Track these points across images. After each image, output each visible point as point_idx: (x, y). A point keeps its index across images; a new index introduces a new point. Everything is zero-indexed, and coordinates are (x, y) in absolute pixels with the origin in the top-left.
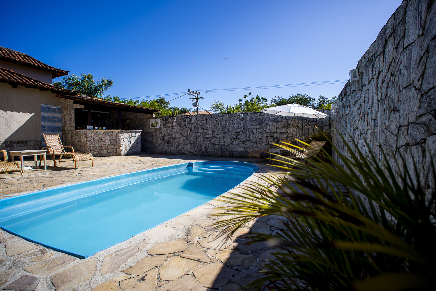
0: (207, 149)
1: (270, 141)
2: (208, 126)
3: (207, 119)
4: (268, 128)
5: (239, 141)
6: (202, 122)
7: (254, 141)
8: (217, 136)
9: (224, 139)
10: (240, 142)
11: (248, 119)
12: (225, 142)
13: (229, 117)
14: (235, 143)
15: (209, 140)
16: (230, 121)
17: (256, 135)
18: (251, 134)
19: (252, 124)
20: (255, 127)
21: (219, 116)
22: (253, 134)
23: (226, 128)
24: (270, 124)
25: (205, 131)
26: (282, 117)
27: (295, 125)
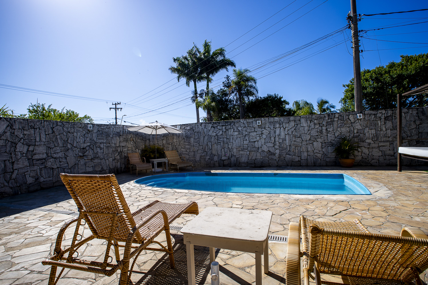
0: (38, 179)
1: (116, 156)
2: (38, 139)
3: (34, 128)
4: (113, 142)
5: (86, 159)
6: (25, 132)
7: (102, 157)
8: (55, 156)
9: (66, 159)
10: (87, 161)
11: (95, 131)
12: (68, 164)
13: (72, 127)
14: (82, 162)
15: (42, 164)
16: (73, 133)
17: (103, 151)
18: (98, 149)
19: (99, 137)
20: (102, 141)
21: (57, 125)
22: (101, 149)
23: (68, 143)
24: (115, 138)
25: (31, 148)
26: (123, 132)
27: (131, 139)
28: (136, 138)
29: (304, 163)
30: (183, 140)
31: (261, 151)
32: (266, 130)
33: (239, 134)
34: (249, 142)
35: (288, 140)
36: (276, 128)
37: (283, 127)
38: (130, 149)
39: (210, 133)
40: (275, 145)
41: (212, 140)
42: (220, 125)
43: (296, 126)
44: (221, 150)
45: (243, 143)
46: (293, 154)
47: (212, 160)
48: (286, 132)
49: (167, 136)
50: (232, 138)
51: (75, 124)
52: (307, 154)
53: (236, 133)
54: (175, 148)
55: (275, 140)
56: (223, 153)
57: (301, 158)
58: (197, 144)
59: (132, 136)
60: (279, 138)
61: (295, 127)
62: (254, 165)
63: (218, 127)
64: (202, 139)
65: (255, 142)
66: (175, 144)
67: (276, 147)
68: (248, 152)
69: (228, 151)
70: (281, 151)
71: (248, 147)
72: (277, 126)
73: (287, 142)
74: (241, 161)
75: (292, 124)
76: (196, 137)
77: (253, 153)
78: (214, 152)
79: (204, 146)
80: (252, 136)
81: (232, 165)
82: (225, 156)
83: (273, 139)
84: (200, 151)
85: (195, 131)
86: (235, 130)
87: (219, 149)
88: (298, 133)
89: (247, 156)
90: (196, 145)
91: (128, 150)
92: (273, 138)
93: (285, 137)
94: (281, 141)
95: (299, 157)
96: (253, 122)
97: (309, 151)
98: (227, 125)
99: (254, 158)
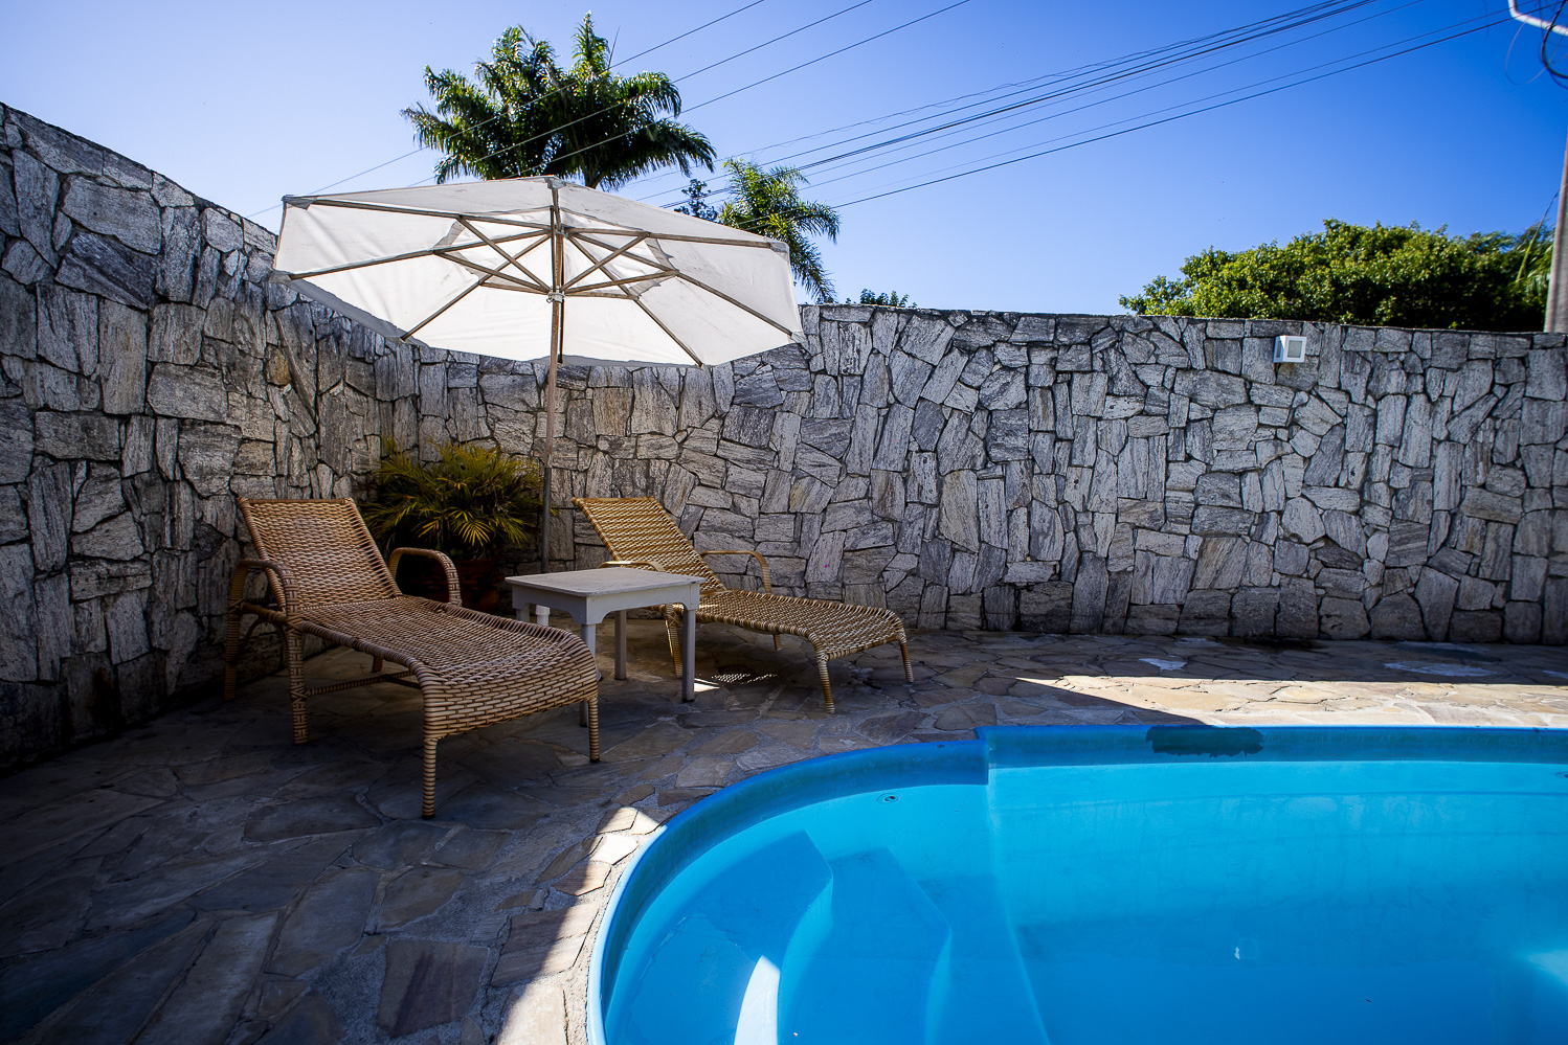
26: (196, 265)
27: (279, 367)
28: (324, 370)
29: (1524, 624)
30: (715, 424)
31: (1277, 538)
32: (1322, 400)
33: (1141, 413)
34: (1209, 472)
35: (1445, 480)
36: (1385, 395)
37: (1425, 391)
38: (259, 454)
39: (937, 391)
40: (1369, 503)
41: (949, 437)
42: (1017, 337)
43: (1499, 392)
44: (1010, 513)
45: (1167, 478)
46: (1462, 569)
47: (937, 580)
48: (1438, 428)
49: (581, 385)
50: (1091, 438)
52: (1548, 570)
53: (1126, 407)
54: (643, 483)
55: (1367, 473)
56: (1022, 535)
57: (1507, 596)
58: (826, 459)
59: (289, 338)
60: (1394, 461)
61: (1492, 403)
62: (1226, 625)
63: (1002, 352)
64: (868, 425)
65: (1242, 474)
66: (643, 452)
67: (1375, 515)
68: (1195, 542)
69: (1059, 527)
70: (1400, 542)
71: (1197, 505)
72: (1394, 380)
73: (1443, 493)
74: (1139, 599)
75: (1479, 378)
76: (824, 412)
77: (1225, 545)
78: (953, 528)
79: (880, 480)
80: (1231, 433)
81: (1077, 623)
82: (1033, 556)
83: (1356, 461)
84: (844, 517)
85: (816, 363)
86: (1123, 383)
87: (993, 509)
88: (1505, 442)
89: (1184, 565)
90: (815, 471)
91: (238, 469)
92: (1360, 457)
93: (1432, 456)
94: (1402, 480)
95: (1496, 583)
96: (1241, 340)
97: (1559, 553)
98: (1068, 347)
99: (1229, 580)
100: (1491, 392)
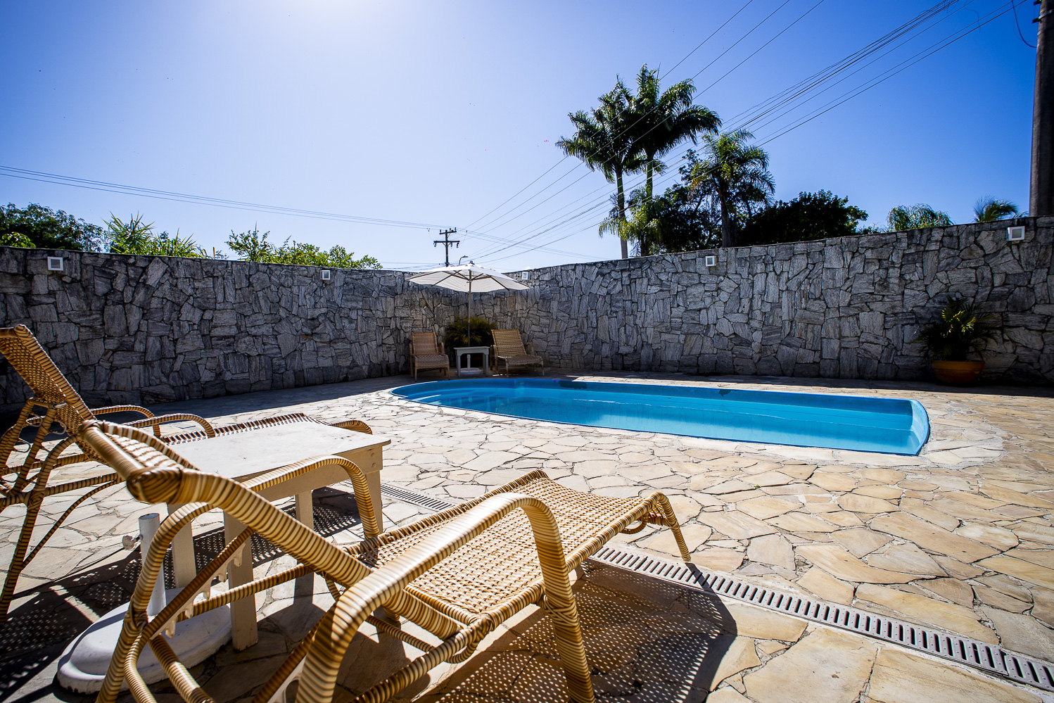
0: (220, 374)
1: (385, 337)
2: (220, 298)
3: (213, 277)
4: (379, 307)
5: (319, 340)
6: (197, 284)
7: (353, 338)
8: (254, 331)
9: (276, 338)
10: (321, 345)
11: (338, 284)
12: (280, 348)
13: (289, 274)
14: (310, 346)
15: (229, 345)
16: (290, 287)
17: (357, 325)
18: (346, 322)
19: (348, 297)
20: (354, 304)
21: (258, 271)
22: (351, 321)
23: (280, 306)
24: (383, 299)
25: (208, 315)
26: (403, 286)
27: (423, 302)
28: (435, 302)
29: (830, 369)
30: (536, 305)
31: (714, 335)
32: (730, 279)
33: (661, 290)
34: (686, 310)
35: (786, 307)
36: (757, 274)
37: (774, 270)
38: (418, 323)
39: (594, 289)
40: (751, 319)
41: (599, 305)
42: (617, 268)
43: (810, 267)
44: (619, 329)
45: (671, 313)
46: (799, 345)
47: (598, 353)
48: (781, 286)
49: (503, 297)
50: (643, 301)
51: (295, 268)
52: (840, 345)
53: (655, 289)
54: (519, 325)
55: (751, 307)
56: (623, 337)
57: (821, 357)
58: (565, 314)
59: (425, 296)
60: (763, 301)
61: (807, 272)
62: (696, 369)
63: (613, 274)
64: (576, 303)
65: (700, 310)
66: (519, 316)
67: (755, 324)
68: (682, 337)
69: (635, 333)
70: (768, 335)
71: (683, 323)
72: (759, 268)
73: (785, 312)
74: (663, 359)
75: (801, 262)
76: (564, 299)
77: (694, 338)
78: (602, 335)
79: (580, 320)
80: (694, 295)
81: (642, 367)
82: (627, 344)
83: (745, 302)
84: (570, 333)
85: (561, 284)
86: (653, 280)
87: (613, 328)
88: (814, 289)
89: (679, 346)
90: (562, 318)
91: (413, 326)
92: (747, 300)
93: (780, 298)
94: (767, 308)
95: (815, 351)
96: (695, 259)
97: (845, 337)
98: (634, 270)
99: (696, 351)
100: (807, 268)
